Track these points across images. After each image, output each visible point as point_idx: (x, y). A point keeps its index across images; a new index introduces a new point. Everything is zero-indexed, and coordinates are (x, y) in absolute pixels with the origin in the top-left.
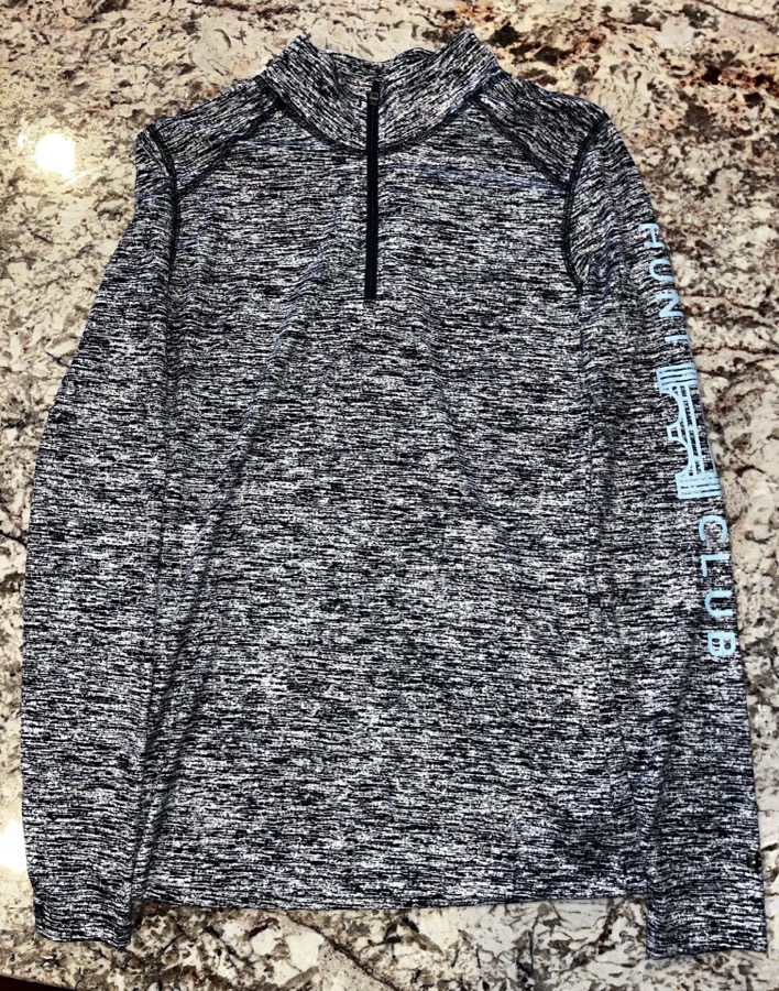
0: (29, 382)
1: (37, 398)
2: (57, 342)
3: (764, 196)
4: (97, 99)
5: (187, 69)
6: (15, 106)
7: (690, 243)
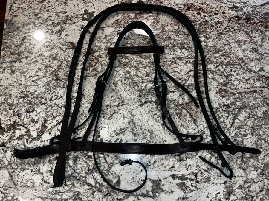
0: (26, 87)
1: (28, 90)
2: (33, 77)
3: (203, 35)
4: (43, 20)
5: (65, 13)
6: (23, 22)
7: (186, 47)
